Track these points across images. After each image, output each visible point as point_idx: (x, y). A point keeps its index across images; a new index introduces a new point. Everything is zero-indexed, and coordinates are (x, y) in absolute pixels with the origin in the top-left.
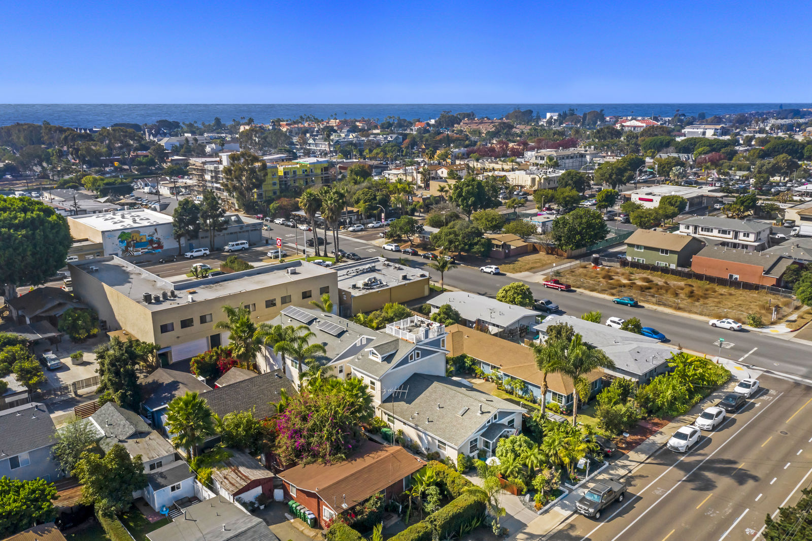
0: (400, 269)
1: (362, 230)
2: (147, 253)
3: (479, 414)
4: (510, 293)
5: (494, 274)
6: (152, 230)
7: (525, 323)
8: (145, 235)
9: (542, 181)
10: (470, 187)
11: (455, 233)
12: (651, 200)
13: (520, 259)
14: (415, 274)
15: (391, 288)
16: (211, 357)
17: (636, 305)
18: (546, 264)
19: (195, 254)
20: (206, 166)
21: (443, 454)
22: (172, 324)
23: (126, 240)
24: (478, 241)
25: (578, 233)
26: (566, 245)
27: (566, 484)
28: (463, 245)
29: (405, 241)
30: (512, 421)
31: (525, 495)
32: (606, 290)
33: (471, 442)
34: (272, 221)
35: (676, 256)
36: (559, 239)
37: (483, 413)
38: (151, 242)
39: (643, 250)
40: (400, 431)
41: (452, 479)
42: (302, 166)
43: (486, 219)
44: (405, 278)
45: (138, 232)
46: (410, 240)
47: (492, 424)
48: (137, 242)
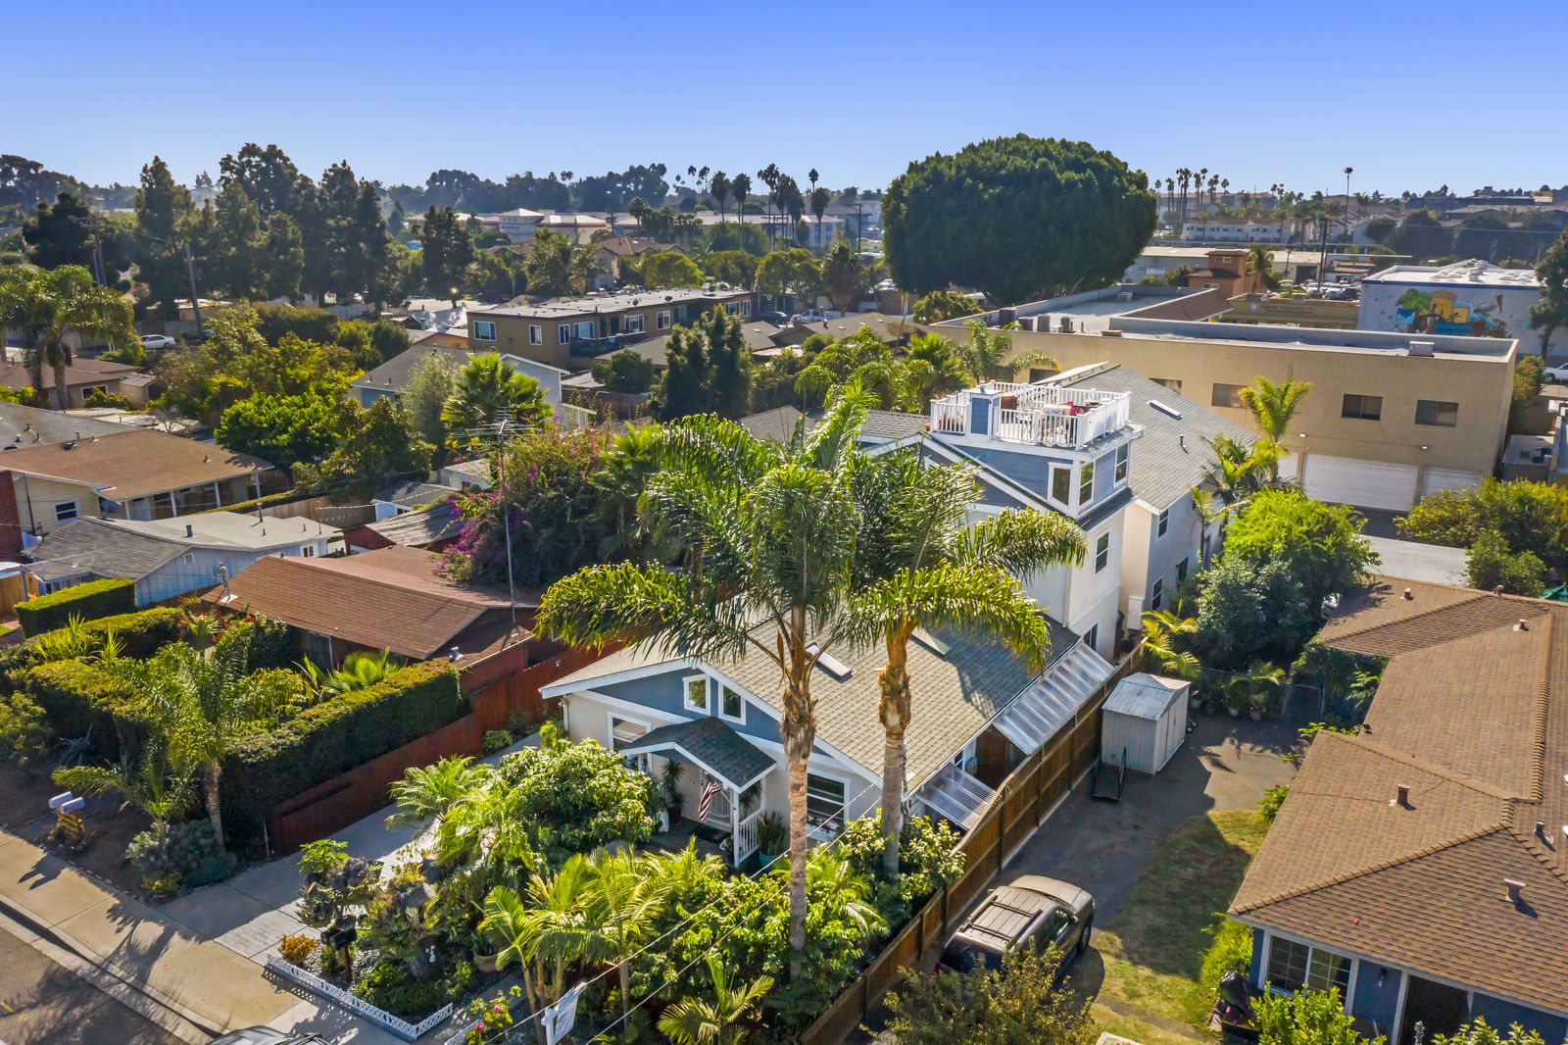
6: (1492, 295)
8: (1467, 309)
23: (1416, 309)
38: (1479, 328)
45: (1452, 298)
47: (713, 720)
48: (1442, 320)
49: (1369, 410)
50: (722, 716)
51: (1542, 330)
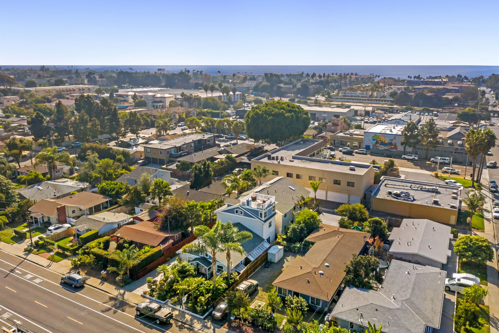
2: (386, 150)
6: (393, 137)
8: (388, 139)
15: (411, 204)
23: (376, 139)
38: (390, 144)
44: (436, 202)
45: (384, 136)
48: (382, 142)
49: (338, 182)
50: (205, 257)
51: (404, 146)
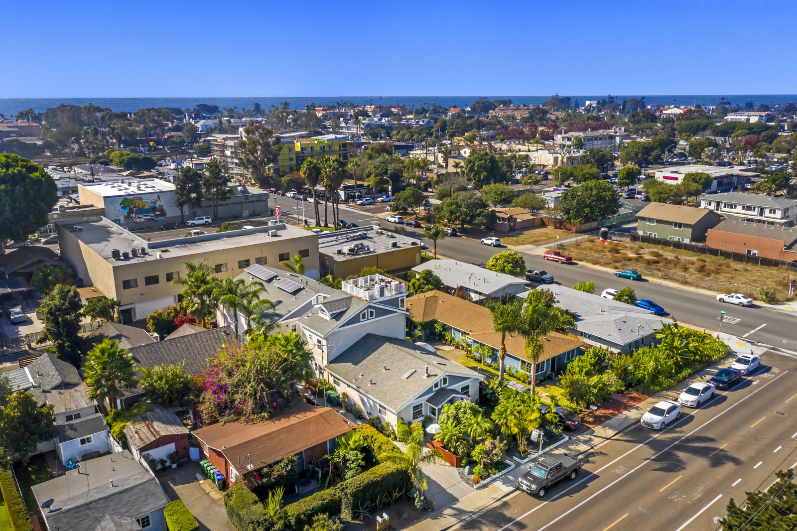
0: (392, 237)
1: (370, 204)
2: (149, 220)
3: (425, 377)
4: (500, 262)
5: (495, 246)
6: (155, 196)
7: (510, 291)
8: (148, 203)
9: (565, 160)
10: (483, 162)
11: (457, 203)
12: (676, 179)
13: (525, 232)
14: (405, 242)
15: (377, 255)
16: (169, 314)
17: (639, 278)
18: (552, 238)
19: (196, 222)
20: (226, 142)
21: (384, 419)
22: (136, 280)
23: (129, 206)
24: (481, 212)
25: (586, 206)
26: (575, 219)
27: (515, 458)
28: (464, 216)
29: (411, 214)
30: (467, 387)
31: (464, 467)
32: (610, 264)
33: (414, 407)
34: (284, 195)
35: (690, 230)
36: (567, 212)
37: (429, 376)
38: (154, 209)
39: (655, 224)
40: (344, 394)
41: (379, 445)
42: (320, 142)
43: (495, 192)
44: (394, 245)
45: (141, 199)
46: (416, 213)
47: (441, 389)
48: (139, 209)
49: (285, 257)
50: (443, 386)
